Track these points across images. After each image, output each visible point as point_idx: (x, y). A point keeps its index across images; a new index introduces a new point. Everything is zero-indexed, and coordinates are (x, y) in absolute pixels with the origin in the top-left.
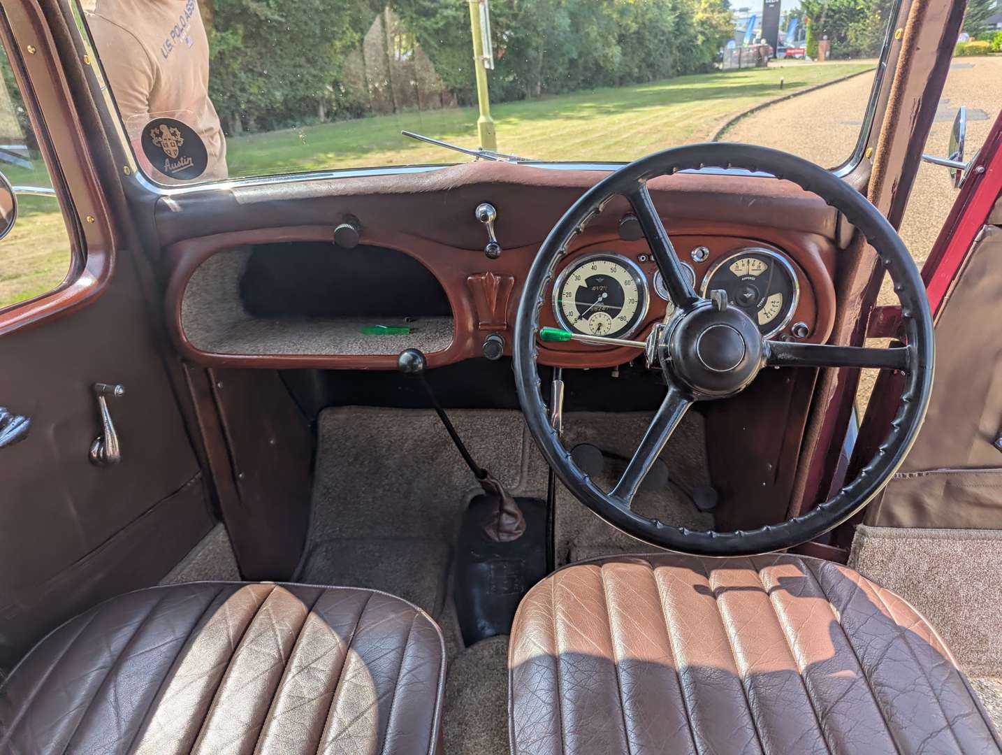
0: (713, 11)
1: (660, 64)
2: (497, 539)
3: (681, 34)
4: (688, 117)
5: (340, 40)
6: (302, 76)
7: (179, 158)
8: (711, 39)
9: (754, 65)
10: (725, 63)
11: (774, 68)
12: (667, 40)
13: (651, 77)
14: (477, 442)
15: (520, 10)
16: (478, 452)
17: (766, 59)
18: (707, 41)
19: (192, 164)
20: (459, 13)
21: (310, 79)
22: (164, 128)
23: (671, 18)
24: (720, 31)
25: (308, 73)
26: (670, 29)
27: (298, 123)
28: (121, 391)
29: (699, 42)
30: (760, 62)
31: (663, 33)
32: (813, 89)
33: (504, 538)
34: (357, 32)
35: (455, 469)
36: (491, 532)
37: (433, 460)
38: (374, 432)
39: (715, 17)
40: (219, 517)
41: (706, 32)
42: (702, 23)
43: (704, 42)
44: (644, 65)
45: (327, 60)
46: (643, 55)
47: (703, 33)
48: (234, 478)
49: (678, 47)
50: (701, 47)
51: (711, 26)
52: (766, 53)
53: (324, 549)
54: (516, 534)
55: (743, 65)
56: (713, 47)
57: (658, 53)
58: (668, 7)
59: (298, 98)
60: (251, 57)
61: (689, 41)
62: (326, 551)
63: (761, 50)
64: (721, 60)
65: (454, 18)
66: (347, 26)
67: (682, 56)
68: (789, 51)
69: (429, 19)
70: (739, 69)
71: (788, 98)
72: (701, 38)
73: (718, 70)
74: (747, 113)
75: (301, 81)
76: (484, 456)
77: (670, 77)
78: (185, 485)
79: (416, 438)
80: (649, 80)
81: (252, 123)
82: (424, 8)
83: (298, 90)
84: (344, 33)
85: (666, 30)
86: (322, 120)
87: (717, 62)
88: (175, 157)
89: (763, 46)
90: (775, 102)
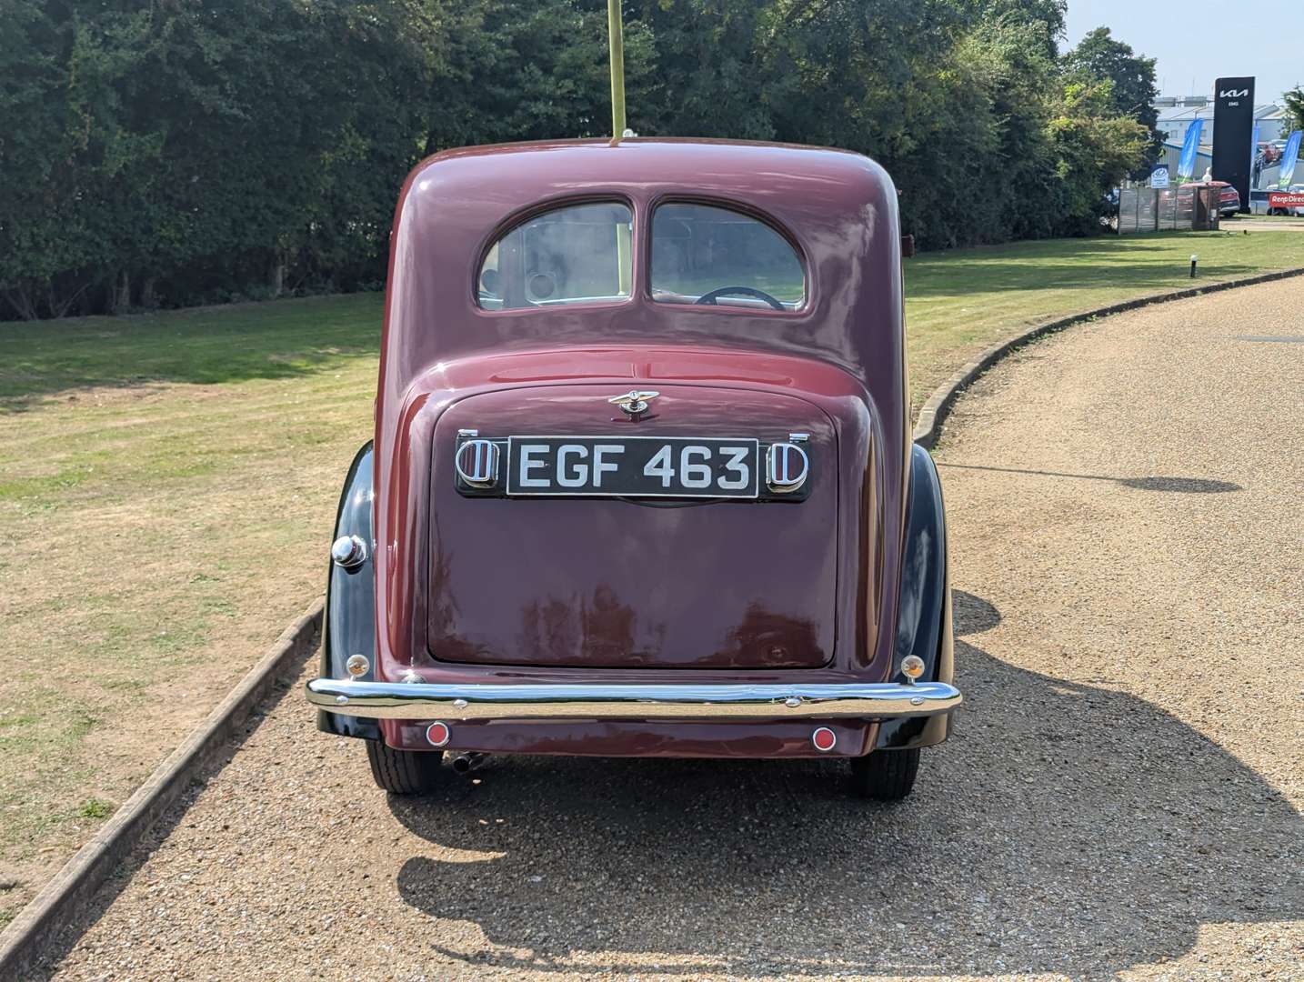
0: (1091, 114)
1: (974, 215)
3: (1017, 157)
4: (981, 316)
5: (333, 150)
6: (257, 209)
8: (1086, 169)
9: (1188, 223)
10: (1123, 217)
11: (1229, 234)
12: (988, 168)
13: (953, 240)
15: (678, 108)
17: (1214, 213)
18: (1077, 172)
20: (559, 109)
21: (270, 215)
23: (992, 127)
24: (1107, 155)
25: (268, 207)
26: (992, 147)
27: (236, 295)
29: (1061, 175)
30: (1201, 219)
31: (977, 155)
32: (1255, 281)
34: (364, 138)
39: (1096, 125)
41: (1077, 154)
42: (1065, 136)
43: (1070, 175)
44: (937, 216)
45: (304, 184)
46: (935, 196)
47: (1068, 157)
49: (1015, 182)
50: (1065, 184)
51: (1087, 143)
52: (1216, 203)
55: (1164, 224)
56: (1094, 186)
57: (967, 192)
58: (986, 103)
59: (243, 249)
60: (171, 174)
61: (1039, 172)
63: (1203, 194)
64: (1114, 211)
65: (549, 117)
66: (349, 125)
67: (1025, 201)
68: (1275, 199)
69: (500, 118)
70: (1156, 232)
71: (1192, 293)
72: (1063, 167)
73: (1109, 231)
74: (1091, 315)
75: (253, 219)
77: (997, 241)
80: (950, 246)
81: (149, 290)
82: (493, 97)
83: (246, 235)
84: (341, 138)
85: (983, 149)
86: (279, 291)
87: (1104, 214)
89: (1207, 187)
90: (1156, 300)
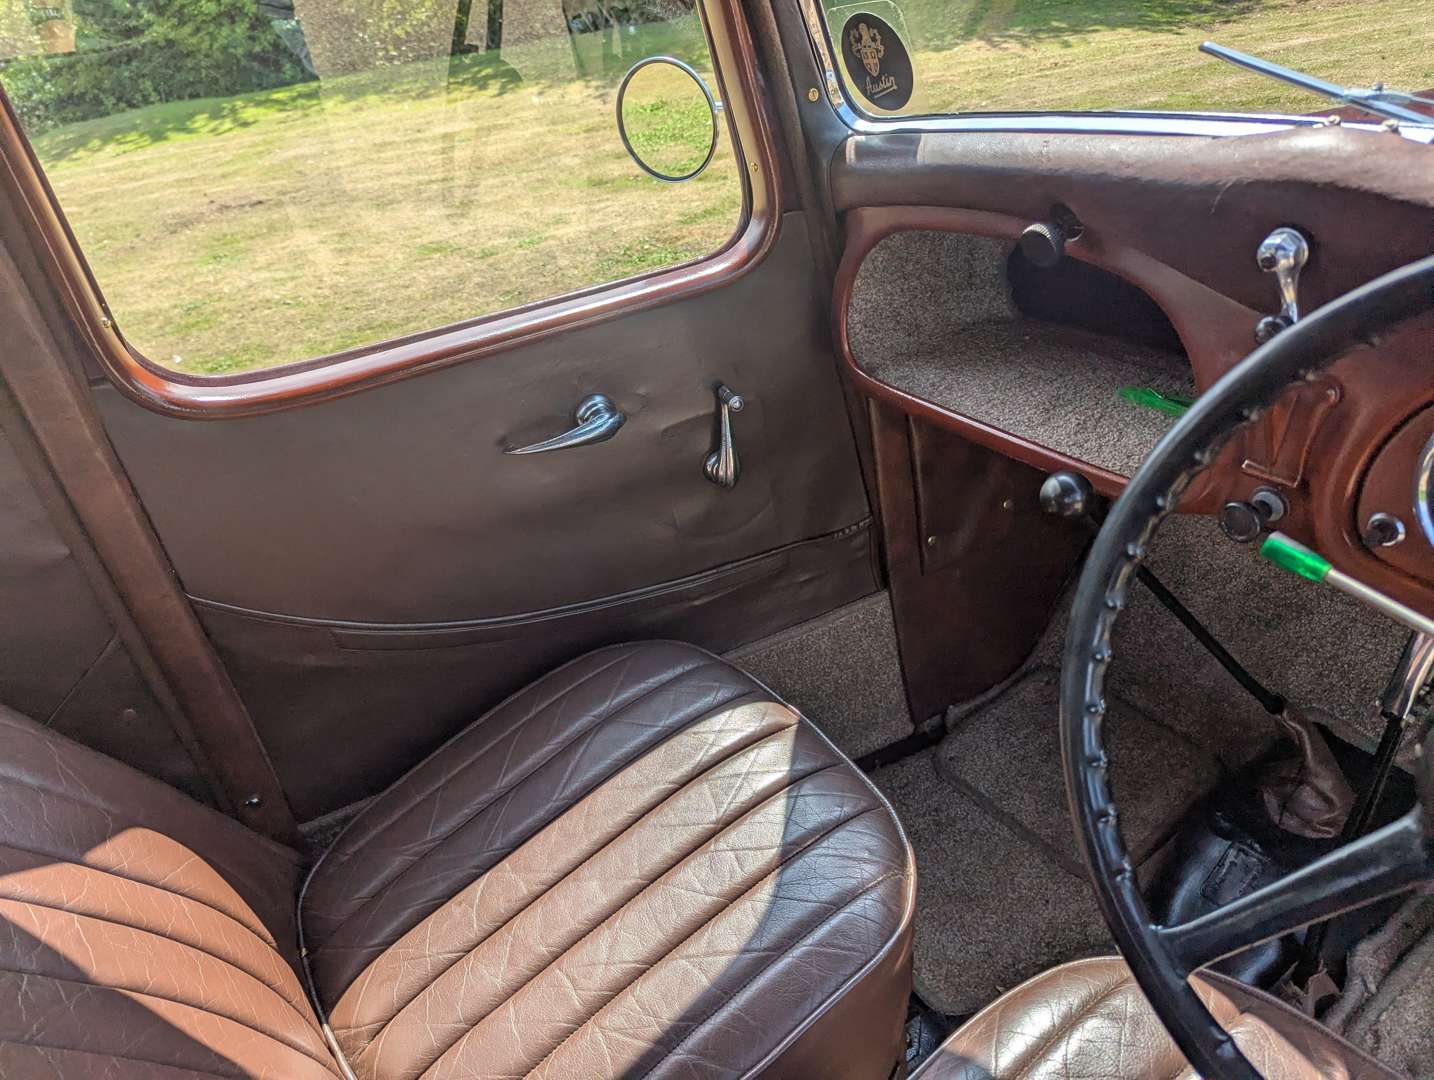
2: (1276, 819)
7: (879, 76)
14: (1362, 634)
16: (1356, 652)
19: (895, 87)
22: (863, 27)
28: (737, 405)
33: (1291, 824)
35: (1300, 660)
36: (1271, 801)
37: (1268, 624)
38: (1191, 539)
40: (885, 583)
48: (920, 540)
53: (1046, 679)
54: (1319, 831)
62: (1048, 683)
76: (1363, 663)
78: (843, 530)
79: (1256, 578)
88: (875, 75)
